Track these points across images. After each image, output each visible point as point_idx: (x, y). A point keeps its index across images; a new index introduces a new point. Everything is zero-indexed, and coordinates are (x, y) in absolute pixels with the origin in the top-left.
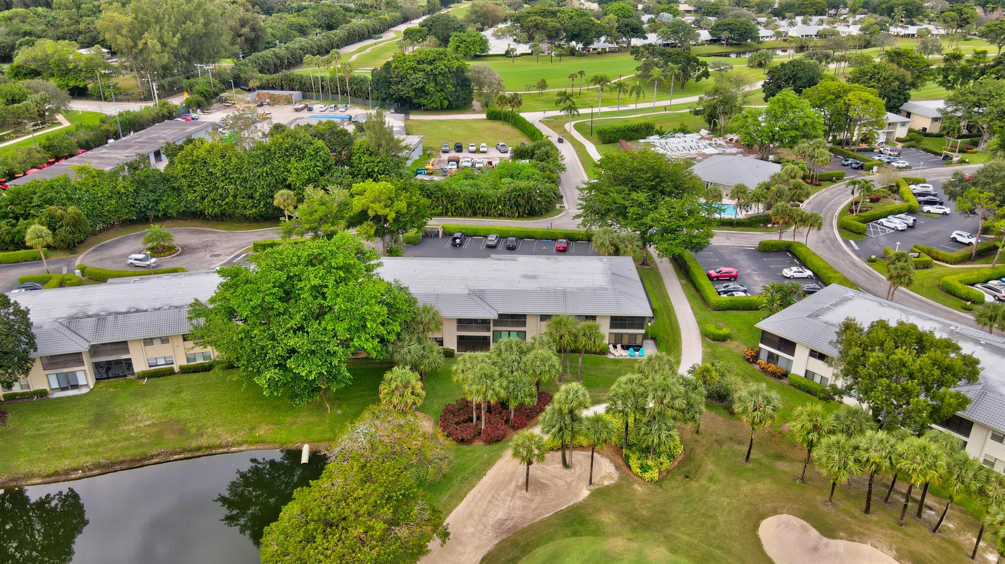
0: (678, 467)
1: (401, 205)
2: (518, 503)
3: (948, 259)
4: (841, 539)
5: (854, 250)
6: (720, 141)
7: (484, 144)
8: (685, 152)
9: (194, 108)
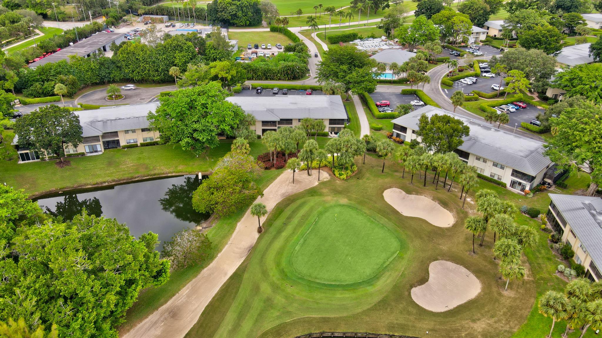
0: (355, 175)
1: (234, 72)
2: (290, 187)
3: (486, 96)
4: (414, 194)
5: (446, 94)
6: (391, 42)
7: (269, 45)
8: (372, 48)
9: (110, 25)
